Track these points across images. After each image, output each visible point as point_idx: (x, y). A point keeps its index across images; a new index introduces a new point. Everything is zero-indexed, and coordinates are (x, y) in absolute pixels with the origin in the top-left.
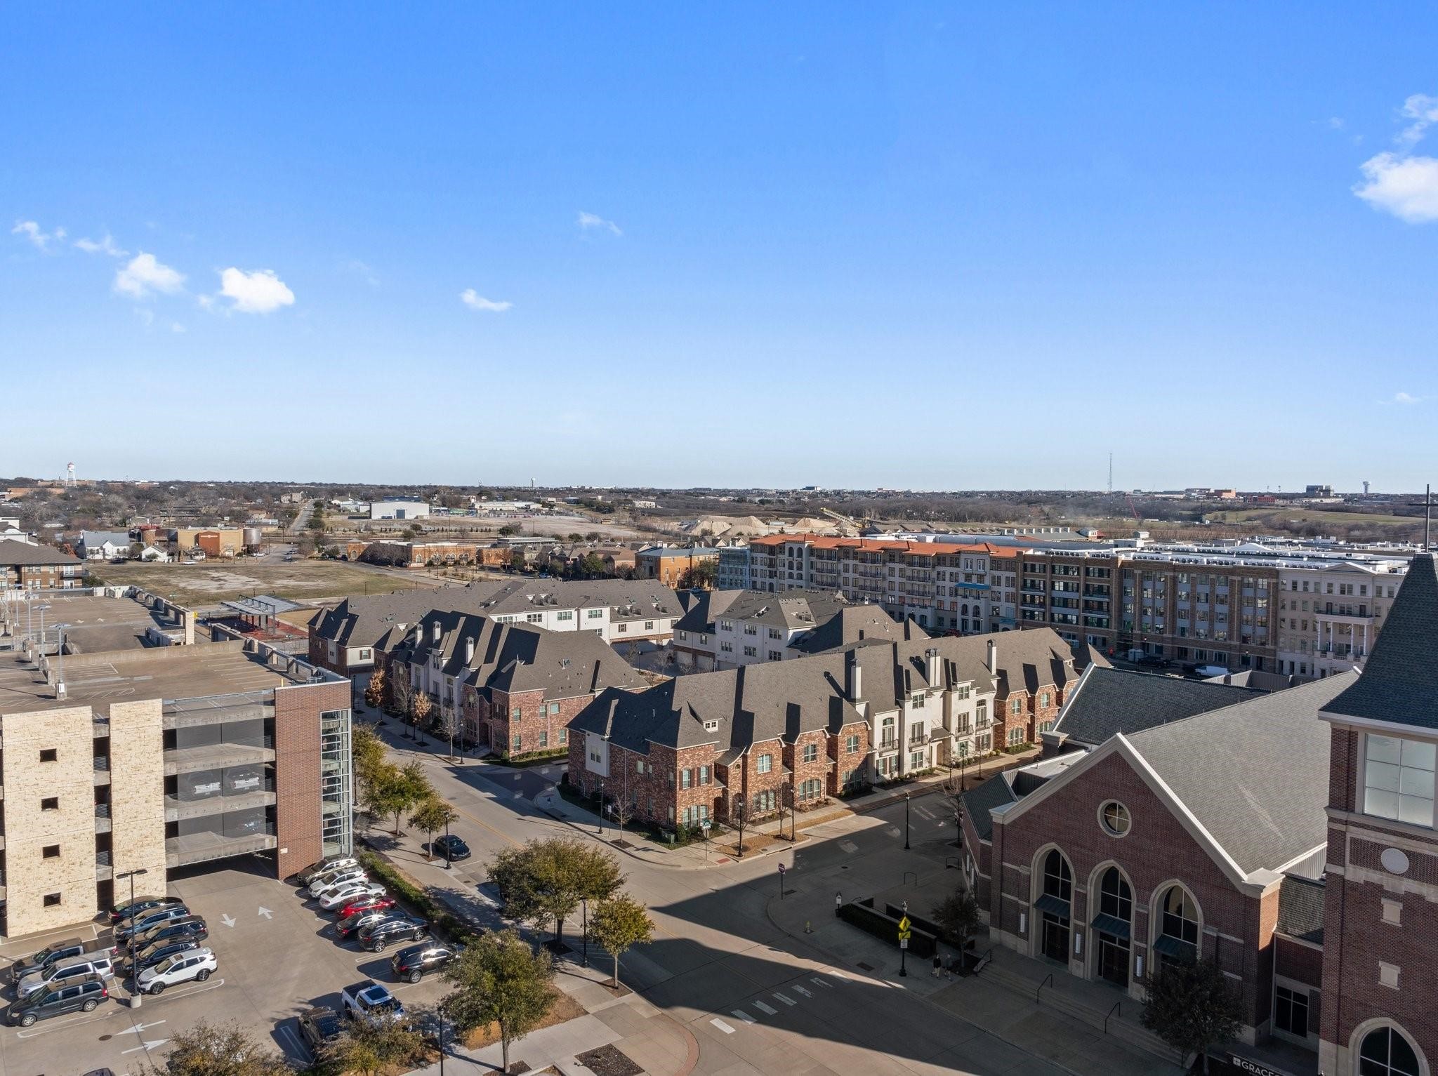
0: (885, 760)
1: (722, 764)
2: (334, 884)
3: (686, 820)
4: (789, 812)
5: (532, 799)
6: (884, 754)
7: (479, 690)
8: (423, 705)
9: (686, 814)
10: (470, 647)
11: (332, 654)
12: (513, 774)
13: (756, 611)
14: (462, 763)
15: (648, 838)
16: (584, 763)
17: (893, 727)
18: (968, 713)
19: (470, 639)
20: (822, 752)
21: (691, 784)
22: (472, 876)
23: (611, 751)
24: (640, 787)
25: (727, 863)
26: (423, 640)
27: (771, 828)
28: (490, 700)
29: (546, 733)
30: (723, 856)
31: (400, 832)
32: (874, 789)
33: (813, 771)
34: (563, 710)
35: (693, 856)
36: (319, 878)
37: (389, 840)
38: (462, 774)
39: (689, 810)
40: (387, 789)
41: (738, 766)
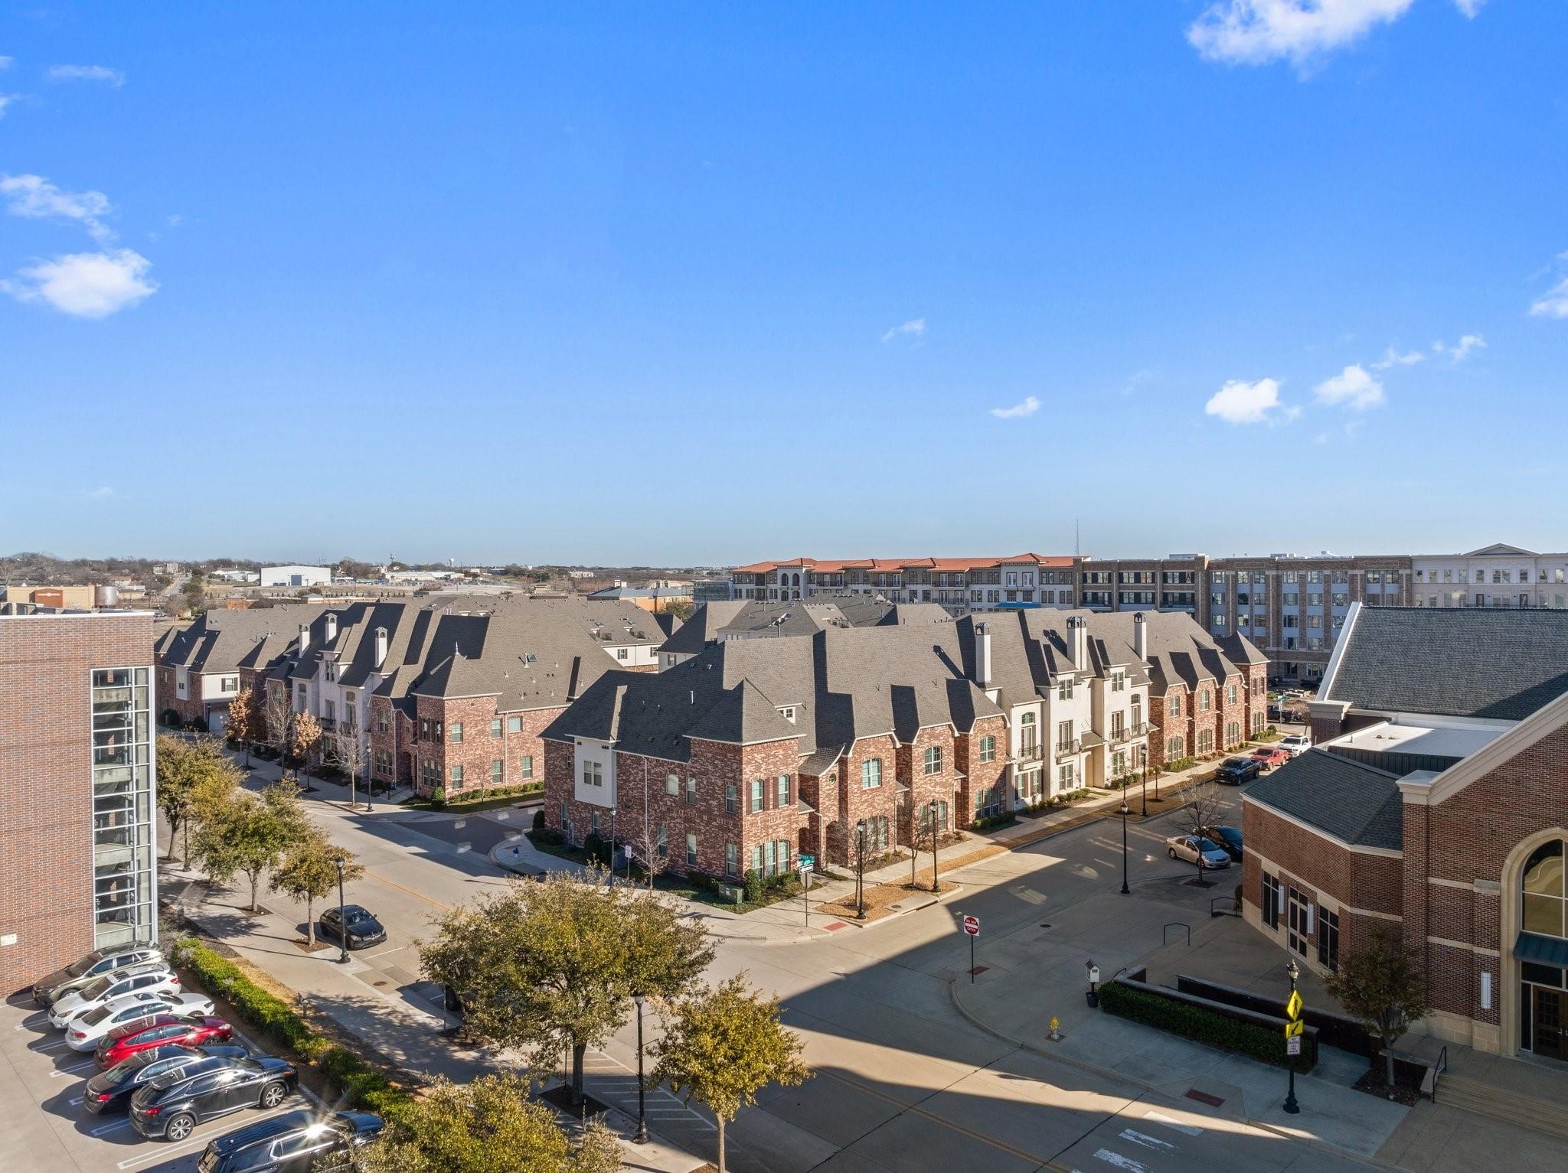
0: (1024, 776)
1: (809, 773)
2: (104, 998)
3: (757, 866)
4: (908, 852)
5: (486, 853)
6: (1026, 767)
7: (397, 702)
8: (309, 730)
9: (757, 856)
10: (382, 643)
11: (182, 686)
12: (453, 822)
13: (775, 619)
14: (370, 809)
15: (694, 899)
16: (571, 792)
17: (1034, 727)
18: (1122, 712)
19: (381, 630)
20: (949, 759)
21: (764, 806)
22: (391, 973)
23: (619, 766)
24: (673, 818)
25: (844, 929)
26: (310, 645)
27: (897, 873)
28: (413, 714)
29: (502, 762)
30: (833, 920)
31: (259, 907)
32: (1018, 818)
33: (938, 789)
34: (527, 727)
35: (782, 921)
36: (77, 989)
37: (238, 920)
38: (369, 824)
39: (762, 848)
40: (233, 831)
41: (833, 777)
